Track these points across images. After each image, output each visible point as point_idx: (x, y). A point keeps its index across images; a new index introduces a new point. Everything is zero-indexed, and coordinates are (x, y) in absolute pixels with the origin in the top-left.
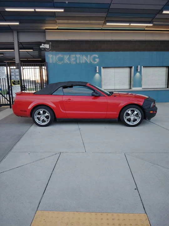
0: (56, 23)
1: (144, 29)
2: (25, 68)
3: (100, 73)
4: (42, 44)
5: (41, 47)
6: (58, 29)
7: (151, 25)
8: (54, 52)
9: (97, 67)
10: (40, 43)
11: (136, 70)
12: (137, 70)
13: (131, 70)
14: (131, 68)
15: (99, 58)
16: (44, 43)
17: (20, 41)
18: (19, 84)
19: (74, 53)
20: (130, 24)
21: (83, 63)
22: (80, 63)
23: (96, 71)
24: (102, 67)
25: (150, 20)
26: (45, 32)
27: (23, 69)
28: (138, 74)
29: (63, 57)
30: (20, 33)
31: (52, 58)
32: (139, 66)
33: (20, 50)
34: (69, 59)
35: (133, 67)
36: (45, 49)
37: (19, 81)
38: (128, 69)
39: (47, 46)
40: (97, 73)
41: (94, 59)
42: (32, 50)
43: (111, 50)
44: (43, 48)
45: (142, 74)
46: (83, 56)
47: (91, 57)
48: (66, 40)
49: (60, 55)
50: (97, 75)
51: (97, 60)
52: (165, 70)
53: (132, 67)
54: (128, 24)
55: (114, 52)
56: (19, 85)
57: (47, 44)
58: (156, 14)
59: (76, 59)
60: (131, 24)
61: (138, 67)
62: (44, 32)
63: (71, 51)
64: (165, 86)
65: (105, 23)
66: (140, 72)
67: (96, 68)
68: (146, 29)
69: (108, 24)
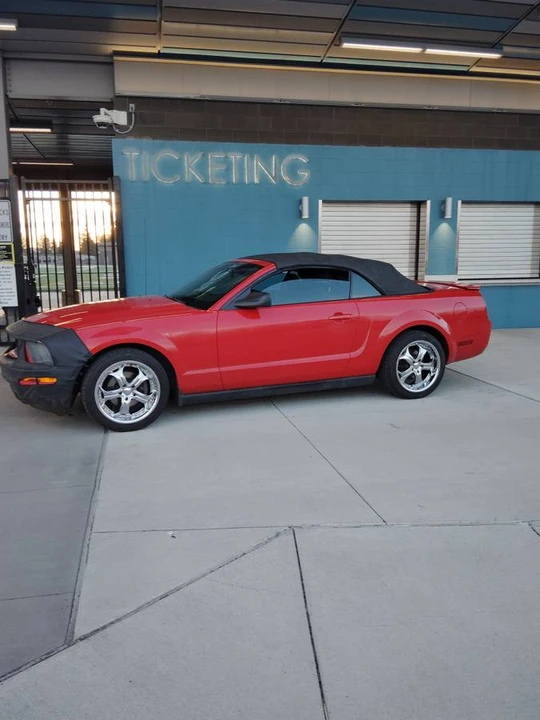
0: (158, 32)
1: (465, 69)
2: (34, 199)
3: (313, 221)
4: (103, 110)
5: (97, 119)
6: (159, 55)
7: (495, 56)
8: (146, 141)
9: (306, 200)
10: (94, 107)
11: (439, 214)
12: (443, 214)
13: (419, 212)
14: (419, 205)
15: (309, 166)
16: (110, 106)
17: (11, 95)
18: (9, 257)
19: (220, 145)
20: (425, 48)
21: (252, 184)
22: (241, 183)
23: (300, 213)
24: (320, 201)
25: (493, 37)
26: (112, 64)
27: (27, 201)
28: (444, 227)
29: (181, 159)
30: (13, 64)
31: (138, 161)
32: (449, 201)
33: (12, 129)
34: (202, 167)
35: (429, 202)
36: (110, 129)
37: (8, 248)
38: (409, 209)
39: (120, 117)
40: (305, 221)
41: (293, 170)
42: (49, 130)
43: (352, 140)
44: (102, 124)
45: (459, 227)
46: (252, 157)
47: (281, 162)
48: (192, 97)
49: (168, 152)
50: (304, 229)
51: (305, 175)
52: (532, 214)
53: (425, 202)
54: (417, 50)
55: (363, 148)
56: (11, 264)
57: (119, 109)
58: (519, 20)
59: (229, 169)
60: (429, 51)
61: (444, 202)
62: (108, 63)
63: (210, 140)
64: (529, 271)
65: (336, 42)
66: (453, 222)
67: (301, 202)
68: (475, 69)
69: (346, 45)
